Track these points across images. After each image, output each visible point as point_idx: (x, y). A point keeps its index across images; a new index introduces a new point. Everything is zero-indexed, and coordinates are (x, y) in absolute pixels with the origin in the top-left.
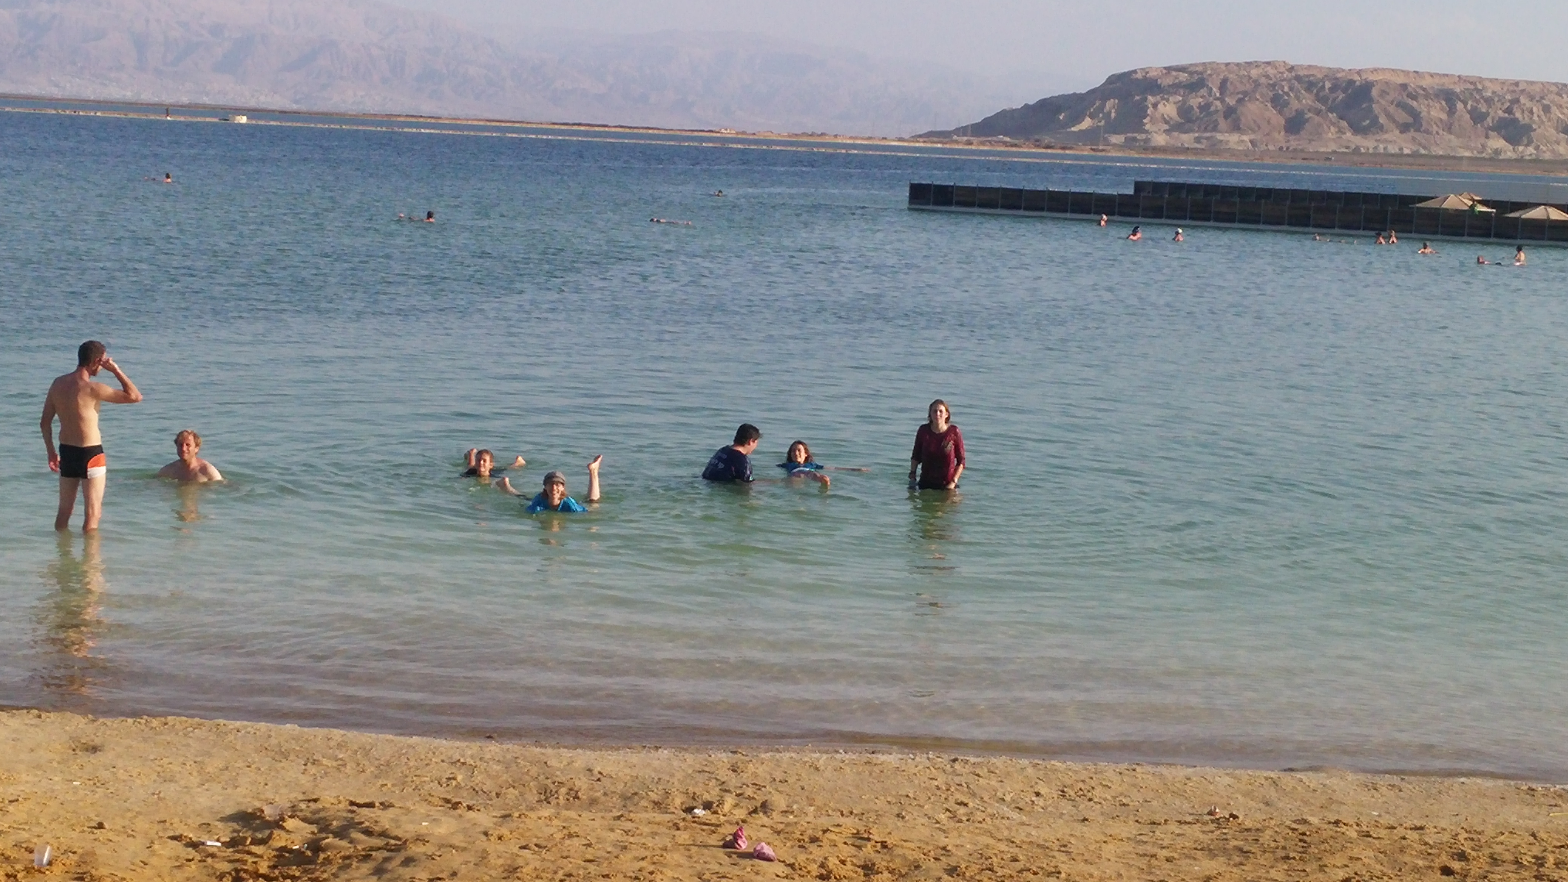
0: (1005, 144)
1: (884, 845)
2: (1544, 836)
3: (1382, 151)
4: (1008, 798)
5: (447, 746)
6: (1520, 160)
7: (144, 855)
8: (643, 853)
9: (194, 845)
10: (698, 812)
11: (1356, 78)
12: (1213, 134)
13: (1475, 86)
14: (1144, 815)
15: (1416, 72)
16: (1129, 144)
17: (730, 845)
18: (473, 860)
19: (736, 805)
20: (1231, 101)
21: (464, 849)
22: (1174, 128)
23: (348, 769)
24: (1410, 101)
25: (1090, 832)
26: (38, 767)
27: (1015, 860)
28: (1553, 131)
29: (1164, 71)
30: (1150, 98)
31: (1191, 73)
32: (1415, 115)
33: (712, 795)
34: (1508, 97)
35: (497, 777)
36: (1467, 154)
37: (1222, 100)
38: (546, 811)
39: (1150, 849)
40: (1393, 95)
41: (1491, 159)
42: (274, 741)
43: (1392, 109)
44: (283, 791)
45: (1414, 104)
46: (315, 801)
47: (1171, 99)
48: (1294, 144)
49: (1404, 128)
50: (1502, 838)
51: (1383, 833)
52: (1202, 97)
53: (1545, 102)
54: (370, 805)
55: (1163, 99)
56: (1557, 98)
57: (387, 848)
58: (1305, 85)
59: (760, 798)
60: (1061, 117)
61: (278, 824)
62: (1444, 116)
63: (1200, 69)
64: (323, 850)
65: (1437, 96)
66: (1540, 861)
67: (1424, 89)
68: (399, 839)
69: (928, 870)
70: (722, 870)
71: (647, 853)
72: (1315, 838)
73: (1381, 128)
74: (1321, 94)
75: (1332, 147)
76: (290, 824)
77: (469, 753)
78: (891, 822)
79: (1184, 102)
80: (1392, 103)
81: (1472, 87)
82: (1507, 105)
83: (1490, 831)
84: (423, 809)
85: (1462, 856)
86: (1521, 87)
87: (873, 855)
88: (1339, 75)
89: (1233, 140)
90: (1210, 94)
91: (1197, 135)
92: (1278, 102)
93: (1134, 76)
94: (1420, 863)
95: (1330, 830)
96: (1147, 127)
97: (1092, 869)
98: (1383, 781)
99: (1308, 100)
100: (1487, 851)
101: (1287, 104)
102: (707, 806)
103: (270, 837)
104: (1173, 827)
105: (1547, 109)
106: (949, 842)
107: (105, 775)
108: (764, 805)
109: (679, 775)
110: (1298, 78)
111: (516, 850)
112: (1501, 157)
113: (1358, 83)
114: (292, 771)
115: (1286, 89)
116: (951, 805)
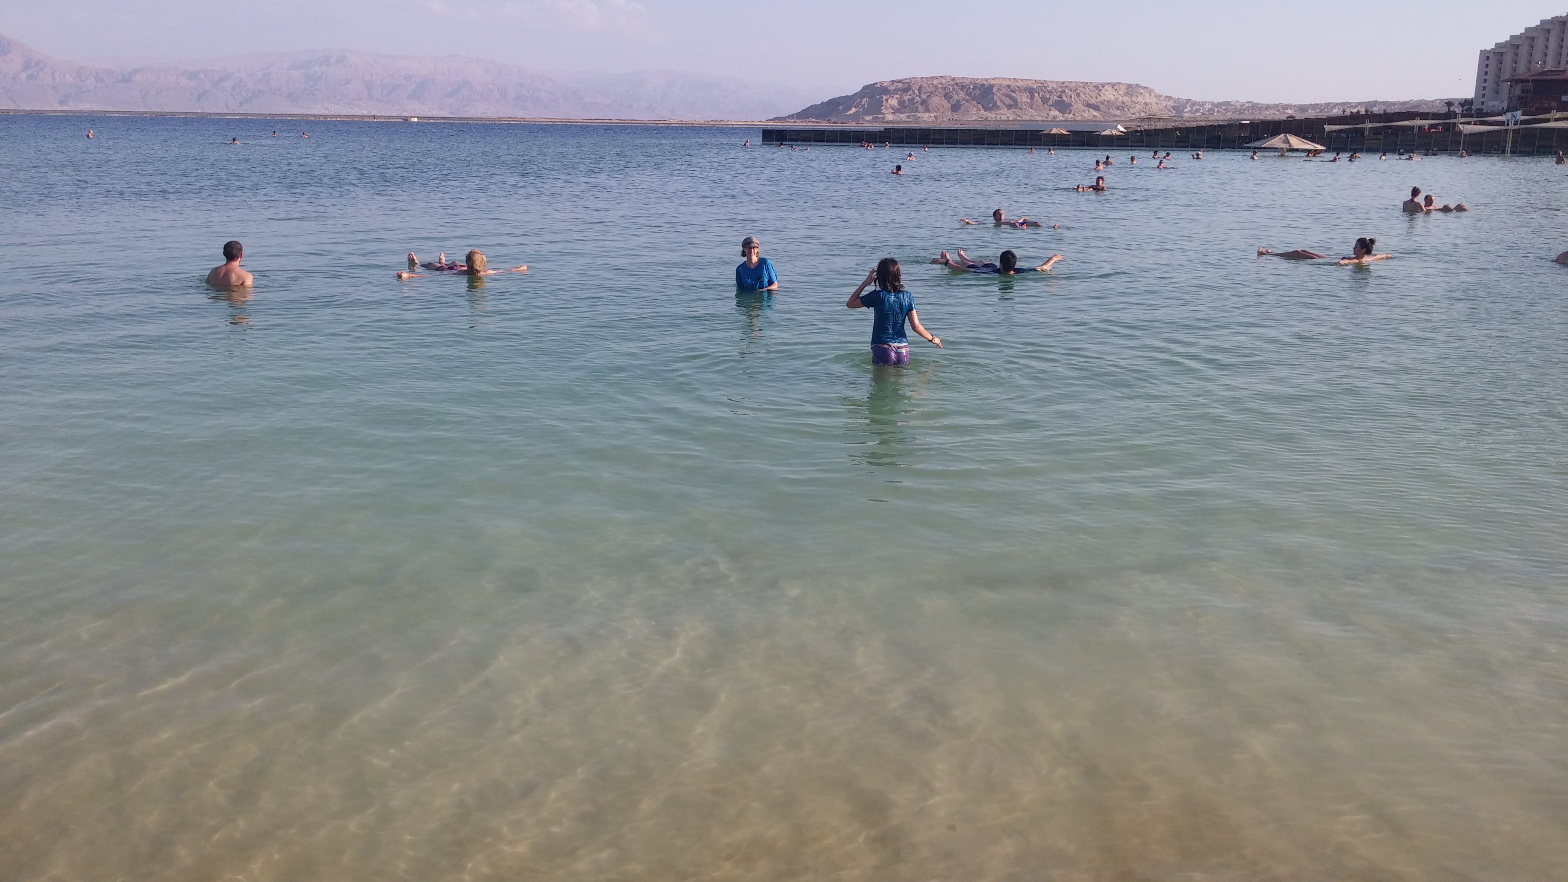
0: (813, 122)
3: (999, 119)
6: (1066, 121)
11: (985, 83)
12: (916, 113)
13: (1043, 85)
15: (1014, 79)
16: (875, 120)
20: (924, 97)
22: (896, 111)
24: (1012, 94)
28: (1081, 105)
29: (891, 83)
30: (884, 96)
31: (904, 83)
32: (1015, 100)
34: (1060, 90)
36: (1041, 119)
37: (920, 97)
40: (1004, 91)
41: (1052, 121)
43: (1003, 98)
45: (1014, 95)
47: (895, 97)
48: (955, 117)
49: (1009, 107)
52: (910, 95)
53: (1078, 91)
55: (890, 97)
56: (1083, 89)
58: (960, 87)
60: (840, 108)
62: (1029, 101)
63: (908, 81)
65: (1025, 90)
67: (1019, 87)
73: (998, 107)
74: (969, 91)
75: (974, 118)
79: (901, 98)
80: (1003, 95)
81: (1042, 85)
82: (1059, 94)
86: (1066, 85)
88: (976, 82)
89: (926, 116)
90: (914, 94)
91: (908, 114)
92: (947, 97)
93: (876, 86)
96: (883, 111)
99: (962, 95)
101: (951, 97)
105: (1078, 95)
110: (957, 84)
112: (1057, 119)
113: (986, 86)
115: (951, 90)
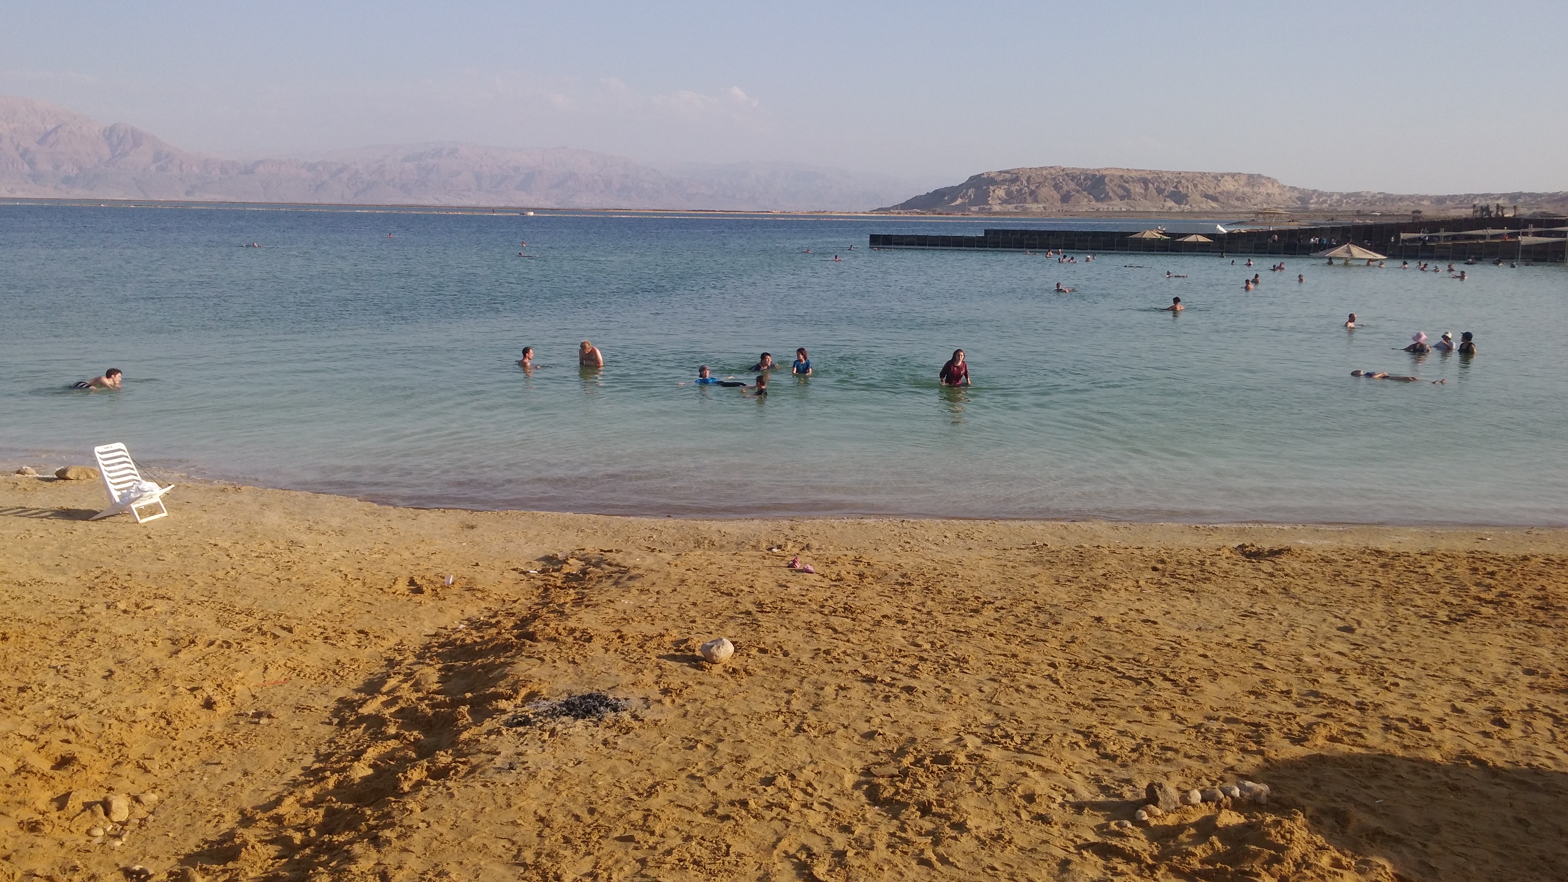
0: (918, 213)
1: (869, 564)
2: (1204, 550)
3: (1111, 210)
4: (930, 539)
5: (647, 521)
6: (1182, 212)
7: (500, 578)
8: (748, 571)
9: (524, 573)
10: (775, 550)
11: (1097, 173)
12: (1024, 204)
13: (1158, 175)
14: (1000, 545)
15: (1129, 169)
16: (980, 211)
17: (791, 566)
18: (663, 577)
19: (793, 547)
20: (1033, 187)
21: (658, 572)
22: (1004, 202)
23: (599, 534)
24: (1124, 184)
25: (974, 555)
26: (445, 537)
27: (935, 569)
28: (1199, 197)
30: (991, 187)
31: (1012, 174)
32: (1127, 191)
33: (781, 542)
34: (1175, 180)
35: (674, 535)
36: (1155, 209)
37: (1028, 187)
38: (699, 552)
39: (1003, 562)
40: (1116, 181)
41: (1167, 212)
42: (561, 521)
43: (1116, 188)
44: (567, 545)
45: (1127, 185)
46: (583, 550)
47: (1002, 187)
48: (1065, 208)
49: (1122, 198)
50: (1182, 552)
51: (1122, 551)
52: (1018, 186)
54: (611, 551)
55: (998, 187)
57: (620, 572)
58: (1071, 178)
59: (806, 542)
60: (947, 198)
61: (565, 561)
62: (1142, 191)
63: (1016, 172)
64: (588, 574)
66: (1202, 563)
67: (1132, 178)
68: (624, 567)
69: (892, 575)
70: (788, 578)
71: (750, 571)
72: (1087, 555)
73: (1110, 198)
74: (1079, 182)
75: (1086, 209)
76: (571, 561)
77: (659, 524)
78: (872, 552)
79: (1009, 189)
80: (1115, 185)
81: (1156, 176)
83: (1176, 549)
84: (637, 552)
85: (1163, 562)
87: (864, 569)
88: (1088, 172)
89: (1034, 207)
90: (1022, 184)
91: (1016, 205)
92: (1057, 187)
93: (982, 177)
94: (1141, 565)
95: (1094, 551)
96: (990, 202)
97: (975, 573)
98: (1121, 525)
99: (1072, 185)
100: (1175, 559)
101: (1061, 187)
102: (779, 547)
103: (561, 568)
104: (1015, 551)
105: (1195, 186)
106: (901, 561)
107: (478, 539)
108: (808, 546)
109: (764, 532)
110: (1067, 175)
111: (684, 571)
112: (1173, 211)
113: (1098, 176)
114: (571, 535)
115: (1061, 179)
116: (902, 543)
